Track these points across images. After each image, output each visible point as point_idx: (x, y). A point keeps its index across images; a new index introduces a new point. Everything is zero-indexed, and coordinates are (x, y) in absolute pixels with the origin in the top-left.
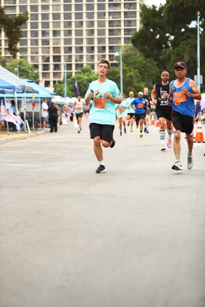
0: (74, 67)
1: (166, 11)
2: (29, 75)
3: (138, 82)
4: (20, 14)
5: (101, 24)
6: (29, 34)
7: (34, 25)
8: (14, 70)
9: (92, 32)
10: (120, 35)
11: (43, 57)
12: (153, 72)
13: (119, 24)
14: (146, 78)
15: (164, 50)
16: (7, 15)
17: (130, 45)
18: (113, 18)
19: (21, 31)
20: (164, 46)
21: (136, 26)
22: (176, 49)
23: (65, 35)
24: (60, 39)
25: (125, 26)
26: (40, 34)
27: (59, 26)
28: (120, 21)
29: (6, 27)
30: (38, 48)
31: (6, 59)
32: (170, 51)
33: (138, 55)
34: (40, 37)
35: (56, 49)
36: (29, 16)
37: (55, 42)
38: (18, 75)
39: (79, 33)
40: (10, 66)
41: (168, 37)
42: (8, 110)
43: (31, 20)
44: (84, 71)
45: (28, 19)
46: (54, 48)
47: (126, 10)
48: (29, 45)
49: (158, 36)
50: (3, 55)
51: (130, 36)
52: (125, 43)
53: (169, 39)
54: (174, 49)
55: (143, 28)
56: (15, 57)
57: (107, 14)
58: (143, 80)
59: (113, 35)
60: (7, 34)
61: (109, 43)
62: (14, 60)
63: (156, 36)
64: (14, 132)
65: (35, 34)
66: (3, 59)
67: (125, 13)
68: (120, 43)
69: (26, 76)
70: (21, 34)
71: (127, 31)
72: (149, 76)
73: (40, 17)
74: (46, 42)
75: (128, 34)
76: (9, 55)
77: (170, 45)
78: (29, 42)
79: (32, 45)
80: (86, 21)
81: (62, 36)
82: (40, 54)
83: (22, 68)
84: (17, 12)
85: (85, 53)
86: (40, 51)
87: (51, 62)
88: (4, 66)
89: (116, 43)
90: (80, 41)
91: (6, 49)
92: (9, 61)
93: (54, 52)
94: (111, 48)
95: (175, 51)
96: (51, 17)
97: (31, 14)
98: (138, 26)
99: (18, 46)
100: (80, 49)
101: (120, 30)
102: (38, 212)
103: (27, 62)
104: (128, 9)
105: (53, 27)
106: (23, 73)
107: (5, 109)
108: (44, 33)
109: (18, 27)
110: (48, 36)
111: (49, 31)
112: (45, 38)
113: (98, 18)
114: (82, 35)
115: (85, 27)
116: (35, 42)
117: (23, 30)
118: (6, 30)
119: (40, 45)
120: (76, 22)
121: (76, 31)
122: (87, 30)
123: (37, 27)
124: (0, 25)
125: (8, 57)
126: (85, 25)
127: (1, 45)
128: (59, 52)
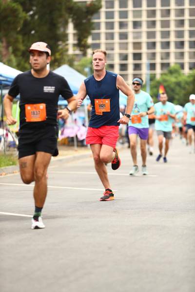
0: (158, 67)
4: (92, 2)
5: (194, 12)
6: (103, 26)
7: (110, 15)
8: (83, 70)
9: (181, 23)
11: (121, 55)
16: (76, 3)
19: (93, 23)
23: (148, 27)
24: (140, 32)
26: (117, 26)
27: (140, 16)
29: (75, 17)
30: (113, 44)
31: (74, 57)
34: (117, 30)
35: (137, 45)
36: (103, 3)
37: (135, 35)
39: (165, 24)
40: (79, 65)
42: (76, 120)
43: (107, 8)
44: (171, 72)
45: (100, 7)
46: (134, 44)
48: (103, 40)
50: (71, 51)
56: (85, 54)
60: (76, 26)
62: (84, 59)
64: (83, 148)
65: (110, 25)
66: (71, 57)
70: (94, 26)
73: (117, 4)
74: (123, 36)
76: (78, 52)
78: (103, 37)
79: (107, 39)
80: (176, 10)
81: (144, 28)
82: (117, 51)
85: (172, 49)
86: (117, 47)
87: (131, 61)
88: (71, 65)
90: (166, 34)
91: (74, 45)
92: (77, 59)
93: (135, 48)
96: (130, 4)
97: (106, 2)
99: (90, 41)
100: (167, 45)
102: (110, 248)
105: (134, 16)
107: (72, 118)
108: (122, 25)
109: (89, 17)
110: (127, 28)
111: (127, 22)
112: (123, 30)
113: (190, 5)
114: (168, 26)
115: (173, 17)
116: (110, 36)
117: (96, 21)
118: (74, 21)
119: (117, 39)
120: (162, 10)
121: (162, 22)
122: (176, 20)
123: (113, 18)
124: (67, 15)
125: (77, 55)
126: (173, 13)
127: (67, 40)
128: (140, 48)
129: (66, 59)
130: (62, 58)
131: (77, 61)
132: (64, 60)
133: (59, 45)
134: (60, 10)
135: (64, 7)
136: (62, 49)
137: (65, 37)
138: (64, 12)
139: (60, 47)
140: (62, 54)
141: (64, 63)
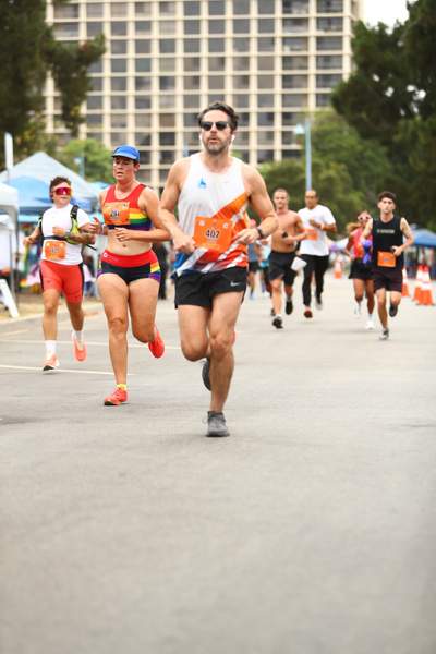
1: (407, 37)
2: (107, 174)
3: (346, 191)
4: (88, 41)
5: (266, 63)
6: (107, 84)
7: (119, 65)
8: (72, 162)
9: (245, 81)
10: (307, 87)
11: (137, 135)
12: (378, 170)
13: (303, 64)
14: (363, 182)
15: (402, 123)
16: (59, 43)
17: (329, 109)
18: (292, 50)
19: (90, 79)
20: (403, 113)
21: (341, 67)
22: (430, 119)
23: (186, 88)
24: (174, 96)
25: (318, 67)
26: (131, 84)
27: (173, 68)
28: (306, 58)
29: (58, 68)
30: (125, 115)
31: (57, 138)
32: (415, 124)
33: (346, 133)
34: (131, 91)
35: (167, 119)
36: (108, 45)
37: (164, 101)
38: (82, 173)
40: (65, 153)
41: (413, 93)
45: (102, 51)
46: (162, 116)
47: (322, 33)
48: (107, 109)
49: (390, 92)
50: (50, 129)
51: (328, 91)
52: (317, 105)
53: (415, 98)
54: (424, 119)
55: (358, 72)
56: (75, 134)
57: (278, 43)
58: (356, 187)
59: (290, 87)
60: (59, 85)
61: (284, 106)
62: (73, 142)
63: (386, 89)
65: (119, 84)
66: (49, 139)
67: (319, 40)
68: (307, 105)
69: (98, 176)
70: (91, 83)
71: (323, 80)
72: (370, 179)
73: (131, 47)
74: (143, 102)
75: (324, 87)
76: (62, 129)
77: (416, 110)
78: (107, 103)
79: (113, 107)
80: (234, 58)
81: (180, 89)
82: (131, 128)
83: (91, 158)
84: (82, 36)
86: (131, 121)
87: (155, 147)
88: (51, 152)
89: (299, 105)
91: (56, 117)
92: (62, 141)
93: (162, 123)
94: (287, 117)
95: (426, 124)
96: (155, 47)
97: (112, 42)
98: (347, 69)
99: (84, 110)
101: (306, 77)
102: (122, 475)
103: (101, 146)
104: (326, 30)
105: (162, 68)
106: (93, 170)
108: (140, 83)
109: (83, 68)
110: (149, 89)
111: (150, 77)
112: (142, 93)
113: (259, 50)
114: (222, 86)
115: (229, 70)
116: (120, 102)
117: (94, 75)
118: (57, 75)
119: (131, 108)
120: (210, 59)
121: (211, 78)
122: (234, 77)
123: (124, 70)
124: (44, 65)
125: (61, 135)
126: (229, 64)
127: (44, 108)
128: (173, 124)
129: (42, 141)
130: (34, 141)
131: (62, 146)
132: (39, 143)
133: (29, 117)
134: (31, 56)
135: (38, 51)
136: (34, 124)
137: (39, 103)
138: (38, 58)
139: (32, 121)
140: (34, 133)
141: (38, 149)
